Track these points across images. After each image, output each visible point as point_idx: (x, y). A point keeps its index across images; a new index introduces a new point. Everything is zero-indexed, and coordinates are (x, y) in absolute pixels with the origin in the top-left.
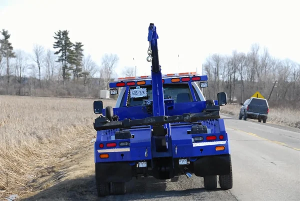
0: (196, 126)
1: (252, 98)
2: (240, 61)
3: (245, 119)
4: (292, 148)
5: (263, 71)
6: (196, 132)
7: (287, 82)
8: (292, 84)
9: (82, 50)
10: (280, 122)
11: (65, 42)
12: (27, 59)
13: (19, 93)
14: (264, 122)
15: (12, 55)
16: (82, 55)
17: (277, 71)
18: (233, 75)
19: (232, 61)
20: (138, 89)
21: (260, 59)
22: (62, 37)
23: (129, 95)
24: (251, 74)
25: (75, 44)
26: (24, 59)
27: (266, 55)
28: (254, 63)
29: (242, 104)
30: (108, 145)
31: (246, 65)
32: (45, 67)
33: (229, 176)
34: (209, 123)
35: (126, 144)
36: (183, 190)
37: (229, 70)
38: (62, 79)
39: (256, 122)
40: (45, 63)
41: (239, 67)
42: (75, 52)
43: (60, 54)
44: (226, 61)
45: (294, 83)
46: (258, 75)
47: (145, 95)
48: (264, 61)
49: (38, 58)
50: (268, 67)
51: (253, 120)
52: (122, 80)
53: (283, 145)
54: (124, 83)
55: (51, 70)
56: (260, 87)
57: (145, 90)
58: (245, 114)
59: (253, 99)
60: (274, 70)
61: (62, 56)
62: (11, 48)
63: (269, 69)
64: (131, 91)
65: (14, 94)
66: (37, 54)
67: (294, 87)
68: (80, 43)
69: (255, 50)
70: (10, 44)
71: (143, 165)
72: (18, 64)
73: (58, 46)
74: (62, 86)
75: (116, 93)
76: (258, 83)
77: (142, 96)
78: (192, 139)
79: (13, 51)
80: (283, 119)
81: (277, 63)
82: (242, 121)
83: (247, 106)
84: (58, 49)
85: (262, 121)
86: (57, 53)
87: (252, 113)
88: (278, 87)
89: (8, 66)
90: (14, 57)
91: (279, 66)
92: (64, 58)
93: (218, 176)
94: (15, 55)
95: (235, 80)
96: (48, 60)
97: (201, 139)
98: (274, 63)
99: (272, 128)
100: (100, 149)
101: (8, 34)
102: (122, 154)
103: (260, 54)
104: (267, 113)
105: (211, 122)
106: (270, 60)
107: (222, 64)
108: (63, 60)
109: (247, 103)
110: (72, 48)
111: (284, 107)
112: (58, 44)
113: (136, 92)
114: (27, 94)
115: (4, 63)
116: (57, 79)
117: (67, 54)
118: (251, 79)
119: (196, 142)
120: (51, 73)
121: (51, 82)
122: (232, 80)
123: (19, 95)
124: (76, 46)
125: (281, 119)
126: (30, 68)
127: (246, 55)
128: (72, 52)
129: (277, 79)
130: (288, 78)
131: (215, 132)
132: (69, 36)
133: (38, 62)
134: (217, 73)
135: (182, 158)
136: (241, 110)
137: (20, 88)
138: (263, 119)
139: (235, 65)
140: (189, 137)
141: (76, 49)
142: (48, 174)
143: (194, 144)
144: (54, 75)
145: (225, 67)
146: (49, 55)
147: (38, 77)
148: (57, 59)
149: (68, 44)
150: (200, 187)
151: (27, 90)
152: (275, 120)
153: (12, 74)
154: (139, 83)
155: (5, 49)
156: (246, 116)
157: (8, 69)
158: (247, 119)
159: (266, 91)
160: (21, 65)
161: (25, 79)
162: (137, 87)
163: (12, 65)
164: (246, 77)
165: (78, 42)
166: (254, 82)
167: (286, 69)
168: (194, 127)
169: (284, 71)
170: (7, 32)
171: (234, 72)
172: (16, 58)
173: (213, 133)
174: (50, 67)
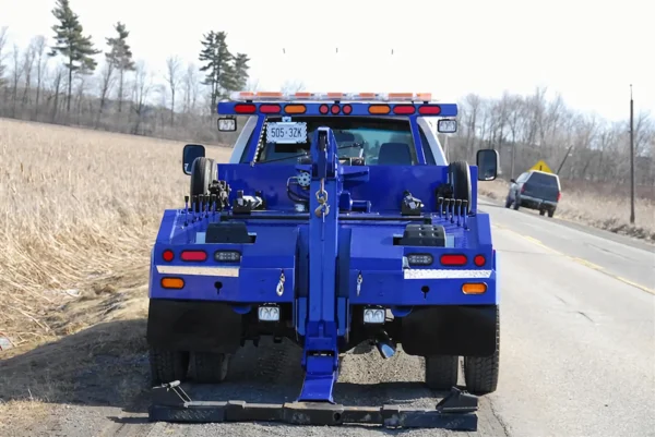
0: (418, 226)
1: (532, 171)
2: (513, 108)
3: (516, 208)
4: (614, 277)
5: (552, 128)
6: (416, 241)
7: (589, 150)
8: (597, 153)
9: (247, 68)
10: (577, 218)
11: (220, 50)
12: (153, 75)
13: (135, 132)
14: (551, 215)
15: (129, 66)
16: (246, 75)
17: (574, 129)
18: (499, 130)
19: (500, 107)
20: (287, 124)
21: (547, 106)
22: (214, 42)
23: (265, 135)
24: (529, 131)
25: (236, 56)
26: (149, 74)
27: (559, 100)
28: (537, 113)
29: (513, 181)
30: (186, 256)
31: (522, 115)
32: (183, 91)
33: (490, 361)
34: (452, 221)
35: (233, 256)
36: (372, 382)
37: (493, 121)
38: (210, 114)
39: (536, 215)
40: (183, 84)
41: (511, 118)
42: (234, 69)
43: (210, 71)
44: (489, 105)
45: (601, 153)
46: (542, 134)
47: (302, 139)
48: (554, 109)
49: (171, 74)
50: (559, 121)
51: (530, 210)
52: (249, 97)
53: (597, 269)
54: (254, 105)
55: (191, 97)
56: (542, 154)
57: (303, 127)
58: (517, 198)
59: (535, 173)
60: (569, 128)
61: (213, 75)
62: (129, 54)
63: (561, 125)
64: (270, 126)
65: (128, 131)
66: (170, 68)
67: (601, 160)
68: (244, 56)
69: (540, 91)
70: (127, 47)
71: (269, 314)
72: (139, 82)
73: (208, 57)
74: (208, 125)
75: (233, 127)
76: (540, 147)
77: (293, 142)
78: (404, 259)
79: (131, 60)
80: (581, 213)
81: (575, 116)
82: (511, 211)
83: (521, 185)
84: (206, 63)
85: (546, 214)
86: (204, 69)
87: (529, 198)
88: (574, 156)
89: (121, 83)
90: (133, 69)
91: (579, 121)
92: (216, 77)
93: (461, 358)
94: (134, 66)
95: (502, 140)
96: (188, 80)
97: (426, 259)
98: (570, 116)
99: (562, 227)
100: (163, 264)
101: (126, 30)
102: (219, 283)
103: (548, 100)
104: (557, 200)
105: (455, 219)
106: (565, 111)
107: (482, 110)
108: (214, 81)
109: (523, 179)
110: (231, 63)
111: (583, 191)
112: (207, 54)
113: (281, 130)
114: (149, 133)
115: (115, 78)
116: (202, 114)
117: (222, 71)
118: (530, 139)
119: (413, 266)
120: (192, 101)
121: (190, 117)
122: (496, 139)
123: (135, 134)
124: (238, 59)
125: (578, 211)
126: (157, 91)
127: (524, 99)
128: (229, 69)
129: (572, 143)
130: (592, 143)
131: (464, 245)
132: (226, 41)
133: (171, 82)
134: (472, 125)
135: (374, 307)
136: (511, 190)
137: (138, 122)
138: (547, 210)
139: (504, 114)
140: (396, 252)
141: (237, 65)
142: (95, 295)
143: (406, 270)
144: (197, 105)
145: (487, 116)
146: (190, 71)
147: (169, 107)
148: (203, 80)
149: (224, 55)
150: (414, 380)
151: (148, 126)
152: (566, 213)
153: (127, 98)
154: (289, 109)
155: (118, 55)
156: (519, 202)
157: (121, 89)
158: (521, 208)
159: (553, 160)
160: (142, 84)
161: (148, 108)
162: (284, 118)
163: (127, 83)
164: (520, 136)
165: (242, 53)
166: (533, 146)
167: (589, 127)
168: (411, 226)
169: (585, 131)
170: (124, 27)
171: (502, 125)
172: (135, 73)
173: (459, 246)
174: (191, 91)
